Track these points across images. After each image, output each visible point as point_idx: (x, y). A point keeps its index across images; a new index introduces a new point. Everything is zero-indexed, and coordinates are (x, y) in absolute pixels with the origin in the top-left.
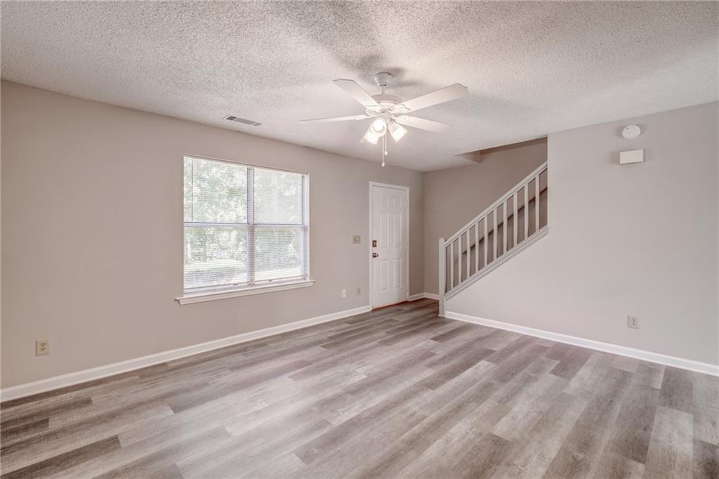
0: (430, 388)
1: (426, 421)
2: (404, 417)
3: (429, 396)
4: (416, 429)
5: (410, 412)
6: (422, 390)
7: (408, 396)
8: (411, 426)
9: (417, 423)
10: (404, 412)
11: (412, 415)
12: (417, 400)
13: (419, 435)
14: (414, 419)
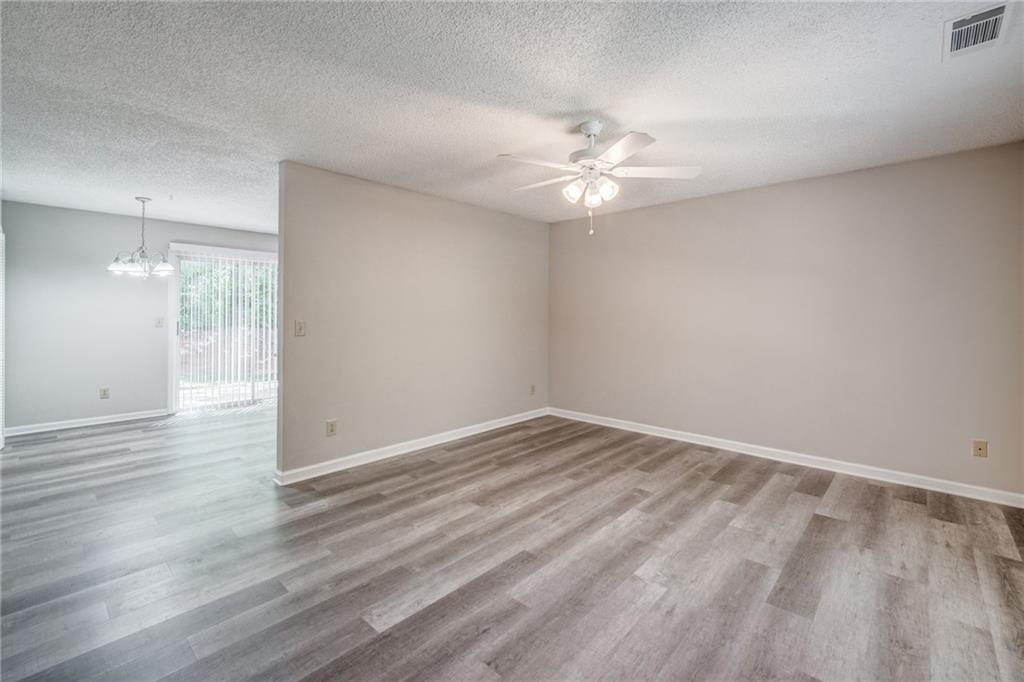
0: (528, 553)
1: (543, 514)
2: (566, 518)
3: (532, 543)
4: (553, 508)
5: (558, 522)
6: (541, 551)
7: (562, 542)
8: (558, 510)
9: (551, 514)
10: (565, 523)
11: (558, 519)
12: (550, 536)
13: (551, 504)
14: (554, 516)
